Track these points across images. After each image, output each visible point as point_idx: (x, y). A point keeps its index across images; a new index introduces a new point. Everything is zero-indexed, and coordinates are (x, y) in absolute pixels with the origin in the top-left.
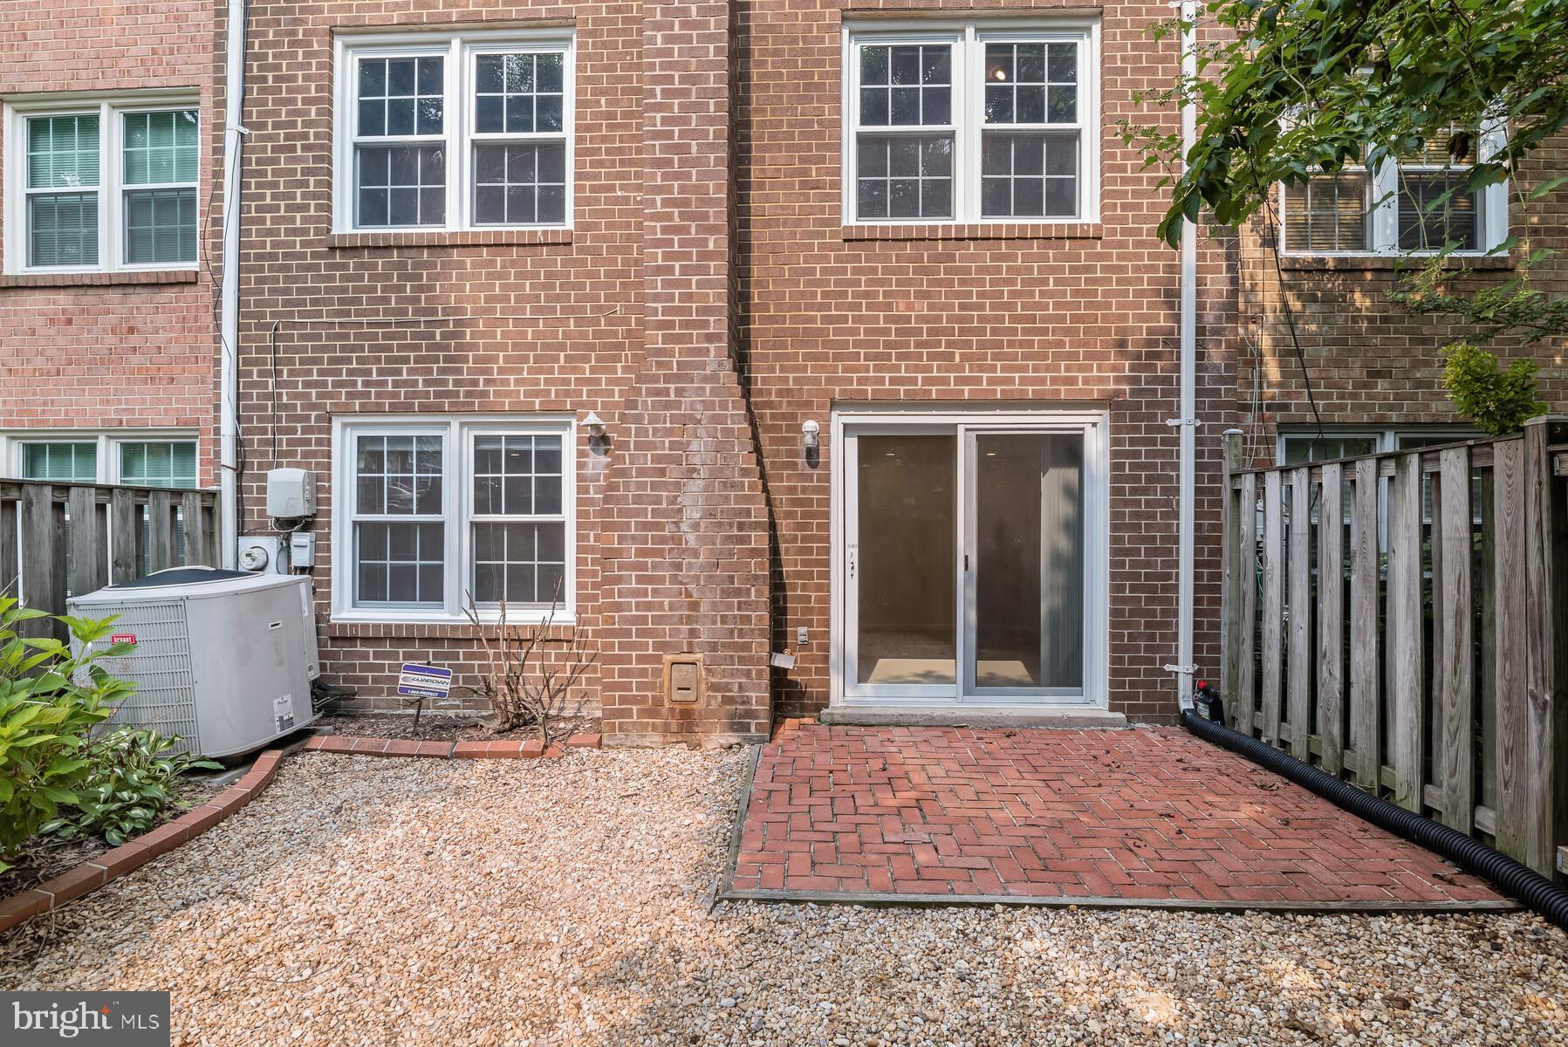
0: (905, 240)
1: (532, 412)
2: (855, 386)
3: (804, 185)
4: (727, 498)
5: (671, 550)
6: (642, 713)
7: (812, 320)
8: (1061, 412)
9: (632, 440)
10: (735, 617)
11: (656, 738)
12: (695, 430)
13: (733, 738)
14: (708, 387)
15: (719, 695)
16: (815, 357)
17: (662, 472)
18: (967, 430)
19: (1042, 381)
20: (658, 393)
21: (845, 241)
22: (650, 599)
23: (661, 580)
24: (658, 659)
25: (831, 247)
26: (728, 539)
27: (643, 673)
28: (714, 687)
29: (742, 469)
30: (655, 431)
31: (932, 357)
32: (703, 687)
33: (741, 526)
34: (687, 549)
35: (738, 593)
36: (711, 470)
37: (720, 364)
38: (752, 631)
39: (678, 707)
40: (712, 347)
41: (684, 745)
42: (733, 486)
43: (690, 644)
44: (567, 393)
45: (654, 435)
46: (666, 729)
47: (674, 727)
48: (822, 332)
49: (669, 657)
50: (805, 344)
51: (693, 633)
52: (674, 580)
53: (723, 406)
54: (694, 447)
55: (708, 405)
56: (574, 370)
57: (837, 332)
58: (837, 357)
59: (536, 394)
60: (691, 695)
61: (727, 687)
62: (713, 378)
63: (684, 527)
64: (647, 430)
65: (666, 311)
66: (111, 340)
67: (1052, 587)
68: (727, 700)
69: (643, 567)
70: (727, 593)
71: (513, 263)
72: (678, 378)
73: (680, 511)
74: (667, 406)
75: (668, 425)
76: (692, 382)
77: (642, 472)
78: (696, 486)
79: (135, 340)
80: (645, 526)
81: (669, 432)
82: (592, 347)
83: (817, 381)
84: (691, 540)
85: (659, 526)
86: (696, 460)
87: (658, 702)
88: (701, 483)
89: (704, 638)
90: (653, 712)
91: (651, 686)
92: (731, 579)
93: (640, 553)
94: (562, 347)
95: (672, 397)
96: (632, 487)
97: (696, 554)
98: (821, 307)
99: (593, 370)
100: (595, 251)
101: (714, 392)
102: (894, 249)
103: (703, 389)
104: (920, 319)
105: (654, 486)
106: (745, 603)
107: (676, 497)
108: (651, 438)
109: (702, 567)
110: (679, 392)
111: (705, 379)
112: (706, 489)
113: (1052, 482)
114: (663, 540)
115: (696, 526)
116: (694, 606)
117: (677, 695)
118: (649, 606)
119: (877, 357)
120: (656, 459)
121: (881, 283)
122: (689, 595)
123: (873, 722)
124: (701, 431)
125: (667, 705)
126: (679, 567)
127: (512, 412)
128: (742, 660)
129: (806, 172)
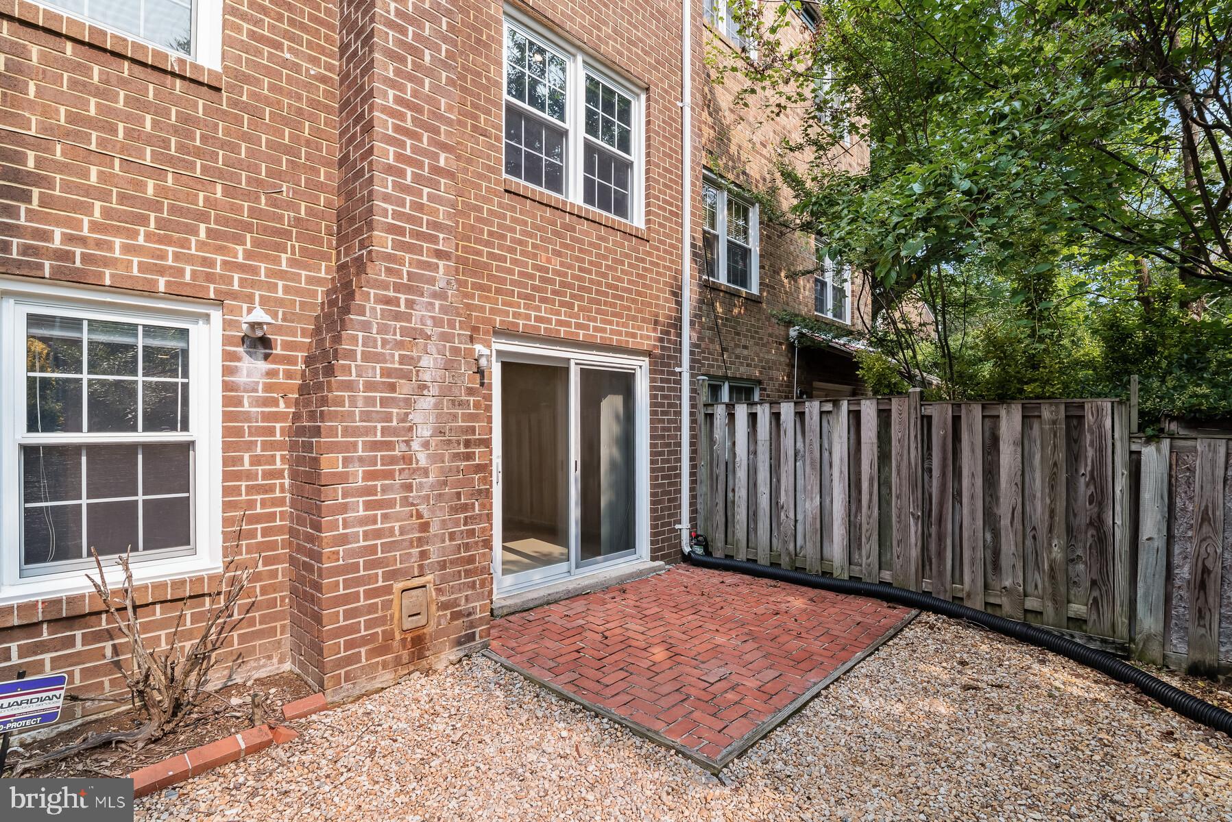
0: (547, 205)
1: (151, 293)
2: (511, 319)
3: (475, 128)
4: (455, 416)
5: (401, 471)
6: (372, 653)
9: (359, 349)
10: (462, 532)
11: (386, 677)
12: (426, 345)
13: (461, 652)
14: (437, 303)
15: (448, 612)
17: (392, 387)
18: (576, 364)
19: (621, 333)
20: (388, 301)
21: (506, 191)
22: (379, 526)
23: (391, 503)
24: (387, 590)
25: (495, 193)
26: (456, 456)
27: (372, 609)
28: (444, 606)
29: (468, 388)
30: (385, 342)
31: (561, 304)
32: (434, 607)
33: (467, 444)
34: (418, 469)
35: (465, 508)
36: (441, 388)
37: (448, 283)
38: (476, 543)
39: (409, 636)
40: (441, 264)
41: (418, 673)
42: (461, 404)
43: (421, 567)
44: (210, 278)
45: (383, 346)
46: (398, 662)
47: (405, 659)
49: (398, 586)
51: (424, 555)
52: (405, 502)
53: (451, 324)
54: (424, 363)
55: (437, 322)
56: (220, 250)
59: (161, 271)
60: (421, 620)
61: (455, 603)
62: (441, 295)
63: (415, 445)
64: (375, 340)
68: (456, 616)
69: (371, 491)
70: (455, 510)
71: (123, 82)
72: (408, 289)
73: (410, 429)
74: (398, 316)
75: (398, 337)
76: (422, 295)
77: (370, 386)
78: (426, 403)
80: (375, 446)
81: (400, 345)
82: (248, 227)
83: (482, 309)
84: (422, 459)
85: (389, 446)
86: (426, 376)
87: (389, 636)
88: (433, 400)
89: (434, 558)
90: (383, 650)
91: (382, 621)
92: (458, 495)
93: (369, 476)
94: (203, 217)
95: (403, 308)
96: (360, 403)
97: (425, 473)
99: (248, 255)
101: (443, 309)
102: (539, 210)
103: (432, 304)
104: (555, 272)
105: (384, 402)
106: (471, 517)
107: (407, 414)
108: (379, 350)
109: (432, 487)
110: (410, 304)
111: (435, 295)
112: (437, 406)
114: (393, 460)
115: (426, 445)
116: (425, 527)
117: (408, 624)
118: (378, 534)
119: (527, 297)
120: (386, 373)
121: (530, 235)
122: (420, 516)
123: (532, 606)
124: (432, 348)
125: (398, 636)
126: (409, 487)
127: (114, 289)
128: (468, 573)
129: (476, 118)
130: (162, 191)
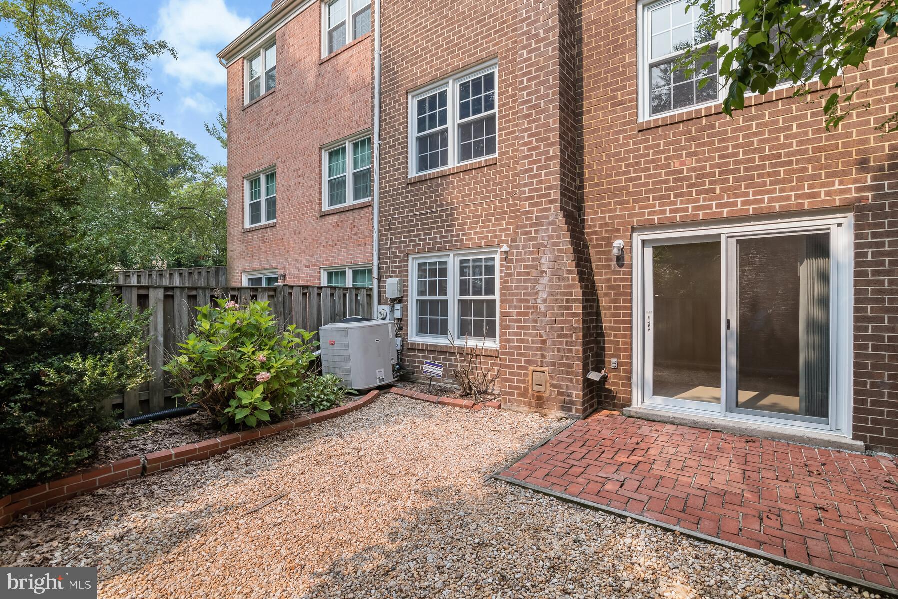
0: (679, 123)
1: (481, 247)
2: (646, 217)
3: (613, 105)
4: (560, 286)
5: (532, 313)
6: (519, 395)
7: (619, 181)
8: (807, 218)
9: (514, 258)
10: (564, 349)
11: (525, 409)
12: (544, 250)
13: (562, 414)
14: (550, 227)
15: (556, 390)
16: (621, 203)
17: (528, 273)
18: (728, 237)
19: (788, 198)
20: (526, 233)
21: (639, 131)
22: (522, 338)
23: (527, 328)
24: (526, 368)
25: (630, 137)
26: (560, 307)
27: (519, 375)
28: (554, 386)
29: (568, 270)
30: (525, 252)
31: (698, 193)
32: (548, 385)
33: (567, 301)
34: (540, 313)
35: (566, 336)
36: (552, 271)
37: (556, 215)
38: (573, 357)
39: (536, 394)
40: (552, 206)
41: (538, 414)
42: (563, 279)
43: (541, 362)
44: (496, 237)
45: (524, 255)
46: (530, 405)
47: (534, 404)
48: (626, 188)
49: (531, 368)
50: (616, 196)
51: (543, 356)
52: (534, 328)
53: (558, 237)
54: (543, 259)
55: (550, 237)
56: (498, 225)
57: (634, 186)
58: (634, 201)
59: (482, 238)
60: (542, 389)
61: (560, 387)
62: (553, 223)
63: (539, 301)
64: (521, 252)
65: (530, 191)
66: (349, 230)
67: (807, 345)
68: (560, 394)
69: (519, 321)
70: (560, 336)
71: (473, 178)
72: (536, 224)
73: (537, 293)
74: (531, 239)
75: (531, 249)
76: (543, 226)
77: (519, 274)
78: (544, 280)
79: (355, 230)
80: (520, 301)
81: (531, 253)
82: (506, 213)
83: (623, 216)
84: (542, 308)
85: (527, 301)
86: (545, 266)
87: (526, 390)
88: (547, 278)
89: (548, 360)
90: (524, 394)
91: (523, 382)
92: (562, 329)
93: (519, 314)
94: (493, 214)
95: (533, 235)
96: (514, 282)
97: (544, 315)
98: (624, 173)
99: (507, 224)
100: (507, 165)
101: (554, 230)
102: (671, 130)
103: (548, 229)
104: (690, 170)
105: (525, 280)
106: (570, 342)
107: (535, 286)
108: (523, 256)
109: (548, 322)
110: (536, 232)
111: (549, 224)
112: (549, 281)
113: (806, 269)
114: (528, 308)
115: (544, 301)
116: (544, 342)
117: (536, 388)
118: (522, 341)
119: (661, 197)
120: (526, 267)
121: (663, 152)
122: (541, 337)
124: (547, 251)
125: (530, 392)
126: (536, 322)
127: (473, 248)
128: (568, 373)
129: (615, 97)
130: (483, 210)
